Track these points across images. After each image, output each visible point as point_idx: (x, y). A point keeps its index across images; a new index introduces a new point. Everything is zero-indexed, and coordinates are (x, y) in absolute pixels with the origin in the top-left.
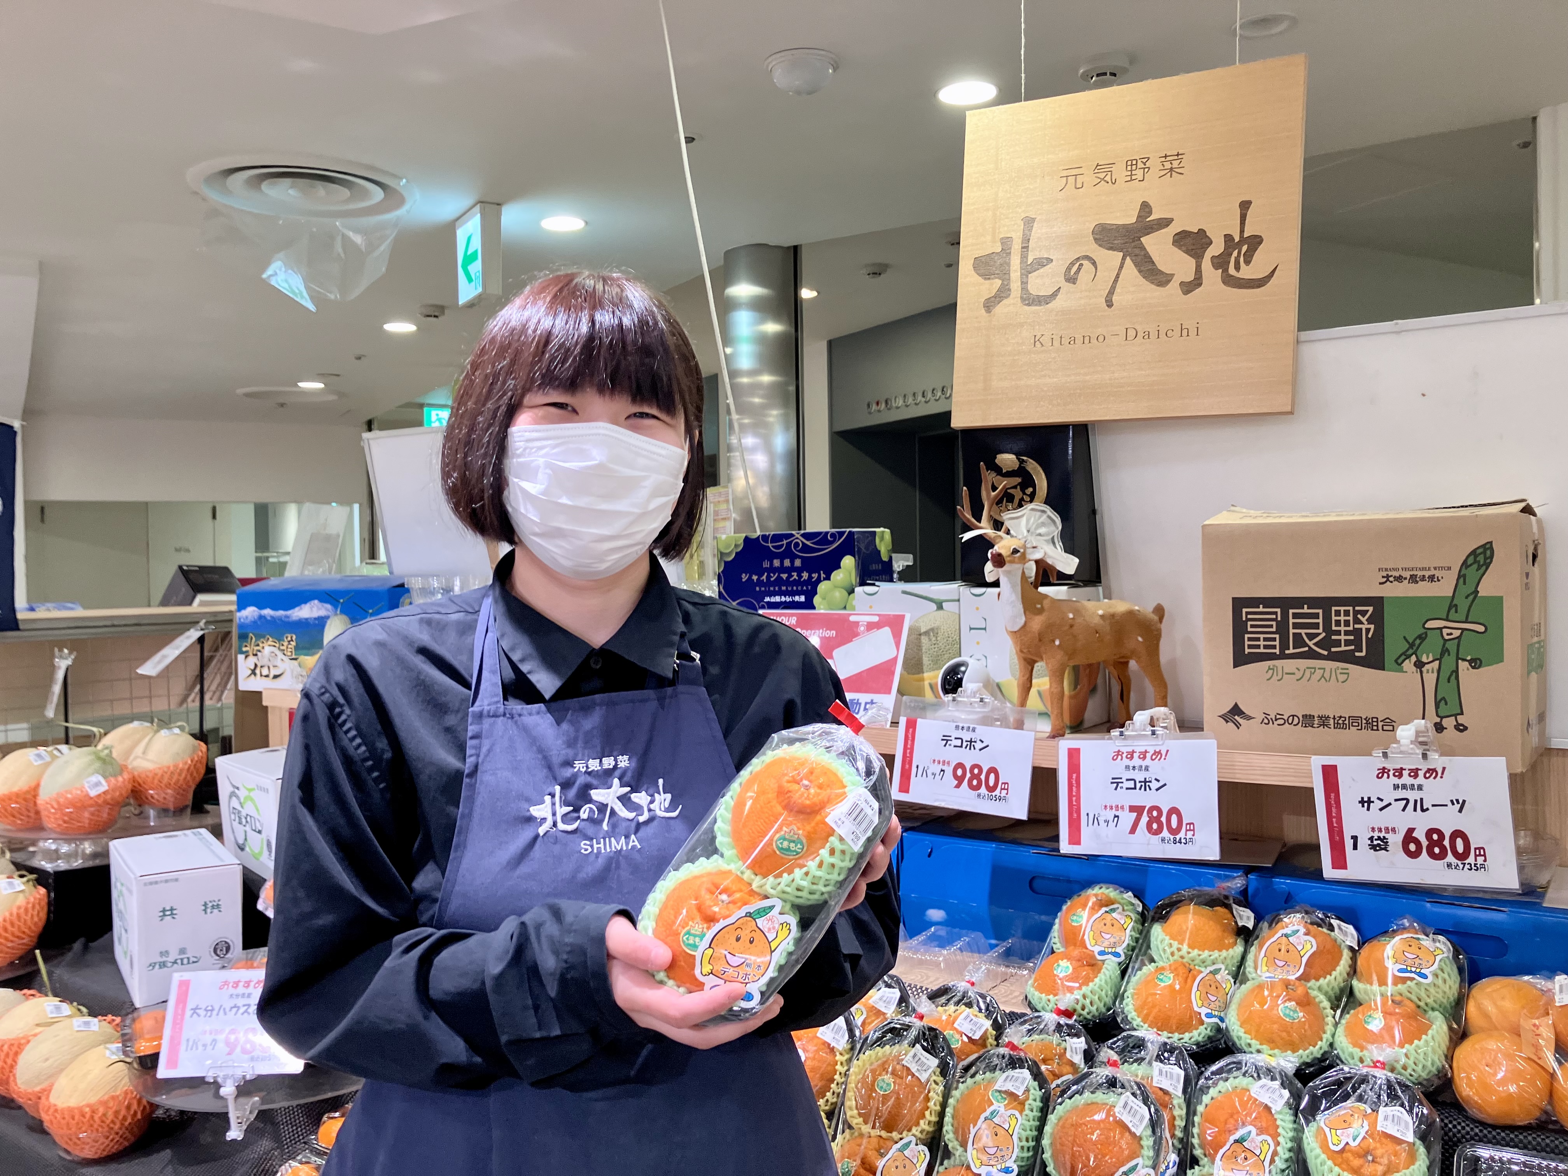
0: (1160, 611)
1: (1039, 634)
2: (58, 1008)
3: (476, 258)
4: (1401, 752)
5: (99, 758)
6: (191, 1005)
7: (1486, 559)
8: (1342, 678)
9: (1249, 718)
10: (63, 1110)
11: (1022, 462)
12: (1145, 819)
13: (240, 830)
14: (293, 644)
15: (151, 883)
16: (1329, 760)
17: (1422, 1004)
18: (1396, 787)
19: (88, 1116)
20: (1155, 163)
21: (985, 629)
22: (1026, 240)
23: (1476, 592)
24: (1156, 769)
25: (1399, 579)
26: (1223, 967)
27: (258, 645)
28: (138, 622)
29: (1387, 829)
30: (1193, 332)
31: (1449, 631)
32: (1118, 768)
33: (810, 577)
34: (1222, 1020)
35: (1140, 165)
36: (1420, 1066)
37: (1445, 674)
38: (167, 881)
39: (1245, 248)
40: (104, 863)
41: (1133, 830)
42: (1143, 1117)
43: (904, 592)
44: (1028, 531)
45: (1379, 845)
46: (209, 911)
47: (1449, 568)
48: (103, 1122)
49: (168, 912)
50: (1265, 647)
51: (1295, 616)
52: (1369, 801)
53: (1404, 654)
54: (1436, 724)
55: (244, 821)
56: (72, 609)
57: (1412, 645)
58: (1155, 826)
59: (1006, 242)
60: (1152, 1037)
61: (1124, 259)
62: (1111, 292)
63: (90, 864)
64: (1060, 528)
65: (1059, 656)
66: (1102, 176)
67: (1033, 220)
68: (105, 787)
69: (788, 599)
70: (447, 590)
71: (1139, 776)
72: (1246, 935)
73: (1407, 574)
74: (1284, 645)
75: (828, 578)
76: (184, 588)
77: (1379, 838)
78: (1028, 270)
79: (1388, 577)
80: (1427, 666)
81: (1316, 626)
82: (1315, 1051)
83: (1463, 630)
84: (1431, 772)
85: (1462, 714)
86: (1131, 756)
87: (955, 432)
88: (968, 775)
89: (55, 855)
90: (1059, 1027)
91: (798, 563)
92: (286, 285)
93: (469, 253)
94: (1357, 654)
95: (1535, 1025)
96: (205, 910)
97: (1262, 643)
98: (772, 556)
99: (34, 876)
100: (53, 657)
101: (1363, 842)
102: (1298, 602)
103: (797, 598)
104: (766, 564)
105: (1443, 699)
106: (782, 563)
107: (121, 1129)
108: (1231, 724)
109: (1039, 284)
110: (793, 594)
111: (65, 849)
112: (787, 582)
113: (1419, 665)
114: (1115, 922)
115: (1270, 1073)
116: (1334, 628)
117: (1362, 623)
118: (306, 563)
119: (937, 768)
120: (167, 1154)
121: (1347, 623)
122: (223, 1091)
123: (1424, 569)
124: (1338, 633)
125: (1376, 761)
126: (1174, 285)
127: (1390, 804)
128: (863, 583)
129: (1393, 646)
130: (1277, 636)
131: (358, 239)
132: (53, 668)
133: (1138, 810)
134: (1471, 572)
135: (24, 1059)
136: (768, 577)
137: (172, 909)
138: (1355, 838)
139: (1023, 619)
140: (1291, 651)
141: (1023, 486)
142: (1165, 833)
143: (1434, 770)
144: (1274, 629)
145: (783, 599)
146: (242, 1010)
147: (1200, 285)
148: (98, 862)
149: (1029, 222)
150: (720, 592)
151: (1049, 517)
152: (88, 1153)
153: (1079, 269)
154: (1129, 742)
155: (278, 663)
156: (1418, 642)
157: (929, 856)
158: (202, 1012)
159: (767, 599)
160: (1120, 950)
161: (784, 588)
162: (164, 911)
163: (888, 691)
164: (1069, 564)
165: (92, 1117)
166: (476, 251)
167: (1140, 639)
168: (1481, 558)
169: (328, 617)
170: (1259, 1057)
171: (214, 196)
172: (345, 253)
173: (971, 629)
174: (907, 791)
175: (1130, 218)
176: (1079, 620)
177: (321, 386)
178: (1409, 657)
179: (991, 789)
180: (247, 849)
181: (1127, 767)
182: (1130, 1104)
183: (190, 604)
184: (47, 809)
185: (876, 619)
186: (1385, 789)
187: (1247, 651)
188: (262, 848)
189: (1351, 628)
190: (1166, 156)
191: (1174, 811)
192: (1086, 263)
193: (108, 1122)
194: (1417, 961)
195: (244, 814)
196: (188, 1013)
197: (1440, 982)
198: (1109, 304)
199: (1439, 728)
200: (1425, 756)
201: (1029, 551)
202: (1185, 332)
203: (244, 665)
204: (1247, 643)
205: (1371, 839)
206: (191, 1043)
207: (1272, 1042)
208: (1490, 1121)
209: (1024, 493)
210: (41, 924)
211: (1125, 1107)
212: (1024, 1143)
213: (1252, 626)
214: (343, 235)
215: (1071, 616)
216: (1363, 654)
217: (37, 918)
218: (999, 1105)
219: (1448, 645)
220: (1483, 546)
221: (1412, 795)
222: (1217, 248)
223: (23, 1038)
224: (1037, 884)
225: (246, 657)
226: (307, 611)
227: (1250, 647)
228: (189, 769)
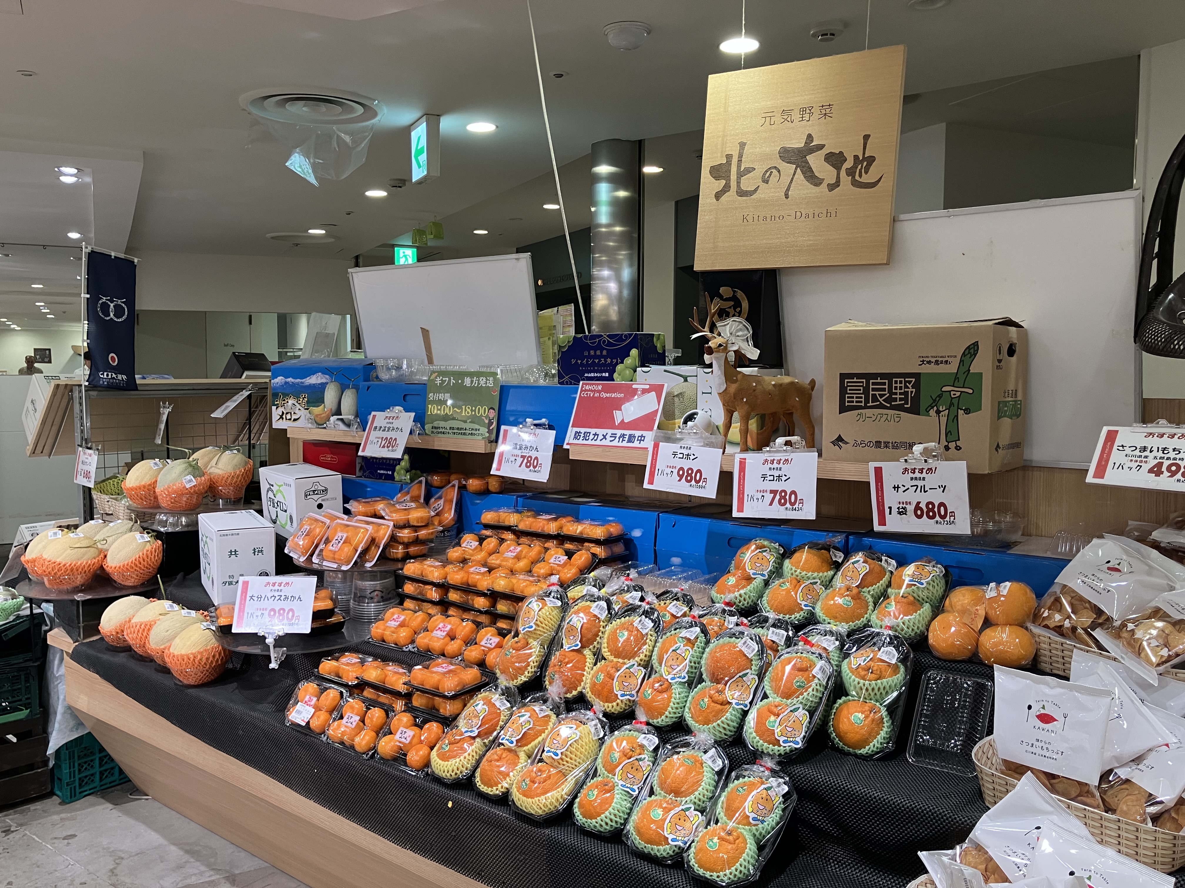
0: (813, 383)
1: (734, 394)
2: (171, 606)
3: (424, 152)
4: (915, 459)
5: (191, 465)
6: (249, 594)
7: (974, 351)
8: (897, 419)
9: (847, 443)
10: (178, 656)
11: (734, 292)
12: (778, 497)
13: (273, 511)
14: (306, 399)
15: (224, 535)
16: (878, 464)
17: (920, 599)
18: (912, 479)
19: (192, 660)
20: (816, 111)
21: (711, 393)
22: (741, 156)
23: (969, 370)
24: (786, 469)
25: (929, 362)
26: (819, 582)
27: (284, 400)
28: (209, 388)
29: (906, 502)
30: (833, 215)
31: (954, 392)
32: (765, 469)
33: (612, 362)
34: (814, 608)
35: (808, 111)
36: (911, 629)
37: (951, 418)
38: (232, 535)
39: (865, 164)
40: (195, 529)
41: (771, 504)
42: (754, 649)
43: (665, 371)
44: (731, 334)
45: (902, 512)
46: (256, 553)
47: (955, 357)
48: (200, 663)
49: (234, 553)
50: (857, 402)
51: (873, 384)
52: (898, 487)
53: (930, 406)
54: (945, 446)
55: (276, 505)
56: (168, 378)
57: (934, 401)
58: (783, 501)
59: (729, 157)
60: (772, 616)
61: (796, 169)
62: (788, 189)
63: (186, 529)
64: (751, 332)
65: (746, 407)
66: (786, 117)
67: (745, 144)
68: (194, 483)
69: (599, 375)
70: (399, 368)
71: (776, 473)
72: (837, 566)
73: (933, 360)
74: (867, 401)
75: (622, 362)
76: (237, 367)
77: (903, 508)
78: (740, 175)
79: (923, 361)
80: (942, 413)
81: (884, 390)
82: (859, 623)
83: (961, 392)
84: (930, 469)
85: (959, 440)
86: (772, 462)
87: (696, 273)
88: (686, 474)
89: (164, 524)
90: (724, 611)
91: (605, 353)
92: (299, 169)
93: (419, 148)
94: (906, 406)
95: (977, 610)
96: (254, 553)
97: (855, 400)
98: (590, 349)
99: (155, 534)
100: (159, 407)
101: (895, 510)
102: (875, 376)
103: (604, 374)
104: (586, 353)
105: (950, 431)
106: (595, 353)
107: (209, 668)
108: (836, 447)
109: (747, 184)
110: (601, 372)
111: (171, 520)
112: (598, 365)
113: (938, 412)
114: (764, 557)
115: (831, 633)
116: (894, 391)
117: (909, 388)
118: (314, 351)
119: (669, 470)
120: (235, 685)
121: (901, 388)
122: (267, 641)
123: (942, 357)
124: (896, 394)
125: (903, 465)
126: (824, 185)
127: (908, 489)
128: (643, 366)
129: (925, 402)
130: (863, 396)
131: (347, 139)
132: (159, 414)
133: (774, 492)
134: (967, 359)
135: (153, 633)
136: (587, 361)
137: (235, 551)
138: (890, 508)
139: (725, 386)
140: (871, 404)
141: (735, 307)
142: (788, 505)
143: (931, 469)
144: (861, 392)
145: (596, 375)
146: (278, 598)
147: (839, 186)
148: (190, 529)
149: (742, 145)
150: (558, 370)
151: (744, 325)
152: (191, 681)
153: (770, 175)
154: (772, 454)
155: (297, 411)
156: (938, 399)
157: (673, 526)
158: (256, 599)
159: (586, 375)
160: (765, 573)
161: (596, 368)
162: (231, 552)
163: (651, 429)
164: (753, 354)
165: (194, 660)
166: (423, 147)
167: (797, 399)
168: (972, 351)
169: (327, 383)
170: (828, 626)
171: (255, 111)
172: (338, 147)
173: (703, 393)
174: (652, 484)
175: (799, 143)
176: (759, 387)
177: (323, 232)
178: (933, 408)
179: (697, 482)
180: (278, 522)
181: (770, 469)
182: (748, 642)
183: (241, 378)
184: (161, 495)
185: (647, 387)
186: (906, 480)
187: (847, 404)
188: (287, 521)
189: (903, 391)
190: (823, 106)
191: (793, 492)
192: (774, 171)
193: (203, 664)
194: (920, 576)
195: (276, 501)
196: (248, 598)
197: (931, 588)
198: (787, 196)
199: (947, 448)
200: (926, 461)
201: (729, 345)
202: (829, 215)
203: (276, 413)
204: (847, 400)
205: (898, 508)
206: (249, 615)
207: (835, 618)
208: (943, 658)
209: (735, 311)
210: (159, 561)
211: (744, 643)
212: (693, 664)
213: (850, 390)
214: (338, 136)
215: (754, 384)
216: (909, 406)
217: (157, 558)
218: (680, 644)
219: (953, 401)
220: (973, 344)
221: (920, 483)
222: (849, 164)
223: (152, 621)
224: (732, 541)
225: (277, 408)
226: (314, 380)
227: (848, 402)
228: (243, 475)
